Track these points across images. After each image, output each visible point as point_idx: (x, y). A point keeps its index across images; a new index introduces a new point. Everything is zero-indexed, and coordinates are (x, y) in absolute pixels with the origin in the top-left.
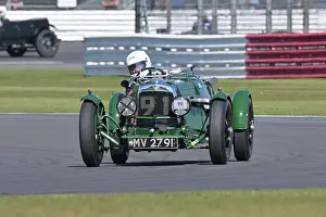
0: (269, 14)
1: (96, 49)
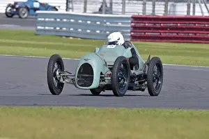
0: (144, 4)
1: (43, 19)
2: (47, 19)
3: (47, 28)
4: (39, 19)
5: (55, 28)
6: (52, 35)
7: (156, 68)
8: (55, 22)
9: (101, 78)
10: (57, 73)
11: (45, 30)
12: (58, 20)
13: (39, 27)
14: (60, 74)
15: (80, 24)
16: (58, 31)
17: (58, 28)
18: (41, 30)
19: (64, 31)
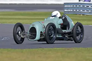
2: (69, 6)
4: (65, 6)
5: (73, 10)
6: (72, 14)
7: (79, 28)
8: (73, 7)
9: (41, 34)
10: (19, 33)
11: (68, 12)
12: (75, 6)
13: (65, 10)
14: (21, 33)
16: (75, 12)
17: (75, 10)
18: (66, 11)
19: (78, 12)
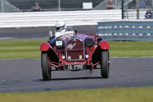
3: (106, 35)
5: (113, 34)
8: (113, 29)
12: (115, 27)
15: (134, 29)
17: (115, 34)
19: (121, 37)
